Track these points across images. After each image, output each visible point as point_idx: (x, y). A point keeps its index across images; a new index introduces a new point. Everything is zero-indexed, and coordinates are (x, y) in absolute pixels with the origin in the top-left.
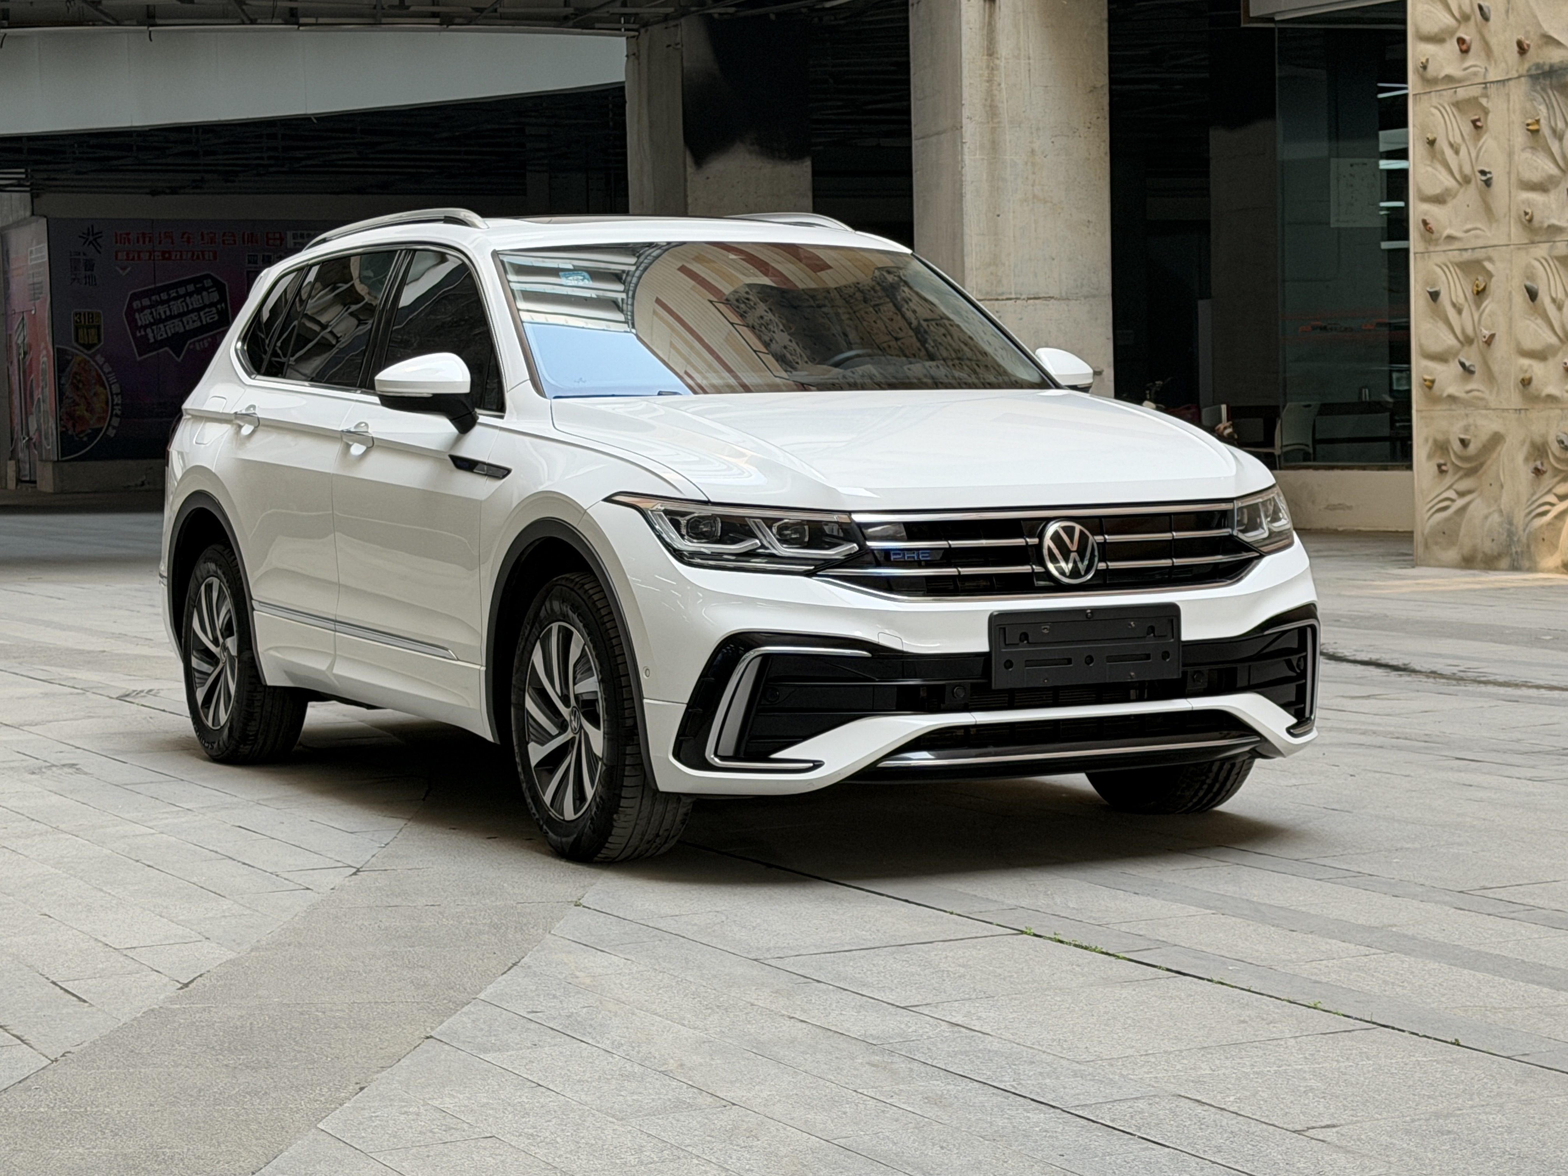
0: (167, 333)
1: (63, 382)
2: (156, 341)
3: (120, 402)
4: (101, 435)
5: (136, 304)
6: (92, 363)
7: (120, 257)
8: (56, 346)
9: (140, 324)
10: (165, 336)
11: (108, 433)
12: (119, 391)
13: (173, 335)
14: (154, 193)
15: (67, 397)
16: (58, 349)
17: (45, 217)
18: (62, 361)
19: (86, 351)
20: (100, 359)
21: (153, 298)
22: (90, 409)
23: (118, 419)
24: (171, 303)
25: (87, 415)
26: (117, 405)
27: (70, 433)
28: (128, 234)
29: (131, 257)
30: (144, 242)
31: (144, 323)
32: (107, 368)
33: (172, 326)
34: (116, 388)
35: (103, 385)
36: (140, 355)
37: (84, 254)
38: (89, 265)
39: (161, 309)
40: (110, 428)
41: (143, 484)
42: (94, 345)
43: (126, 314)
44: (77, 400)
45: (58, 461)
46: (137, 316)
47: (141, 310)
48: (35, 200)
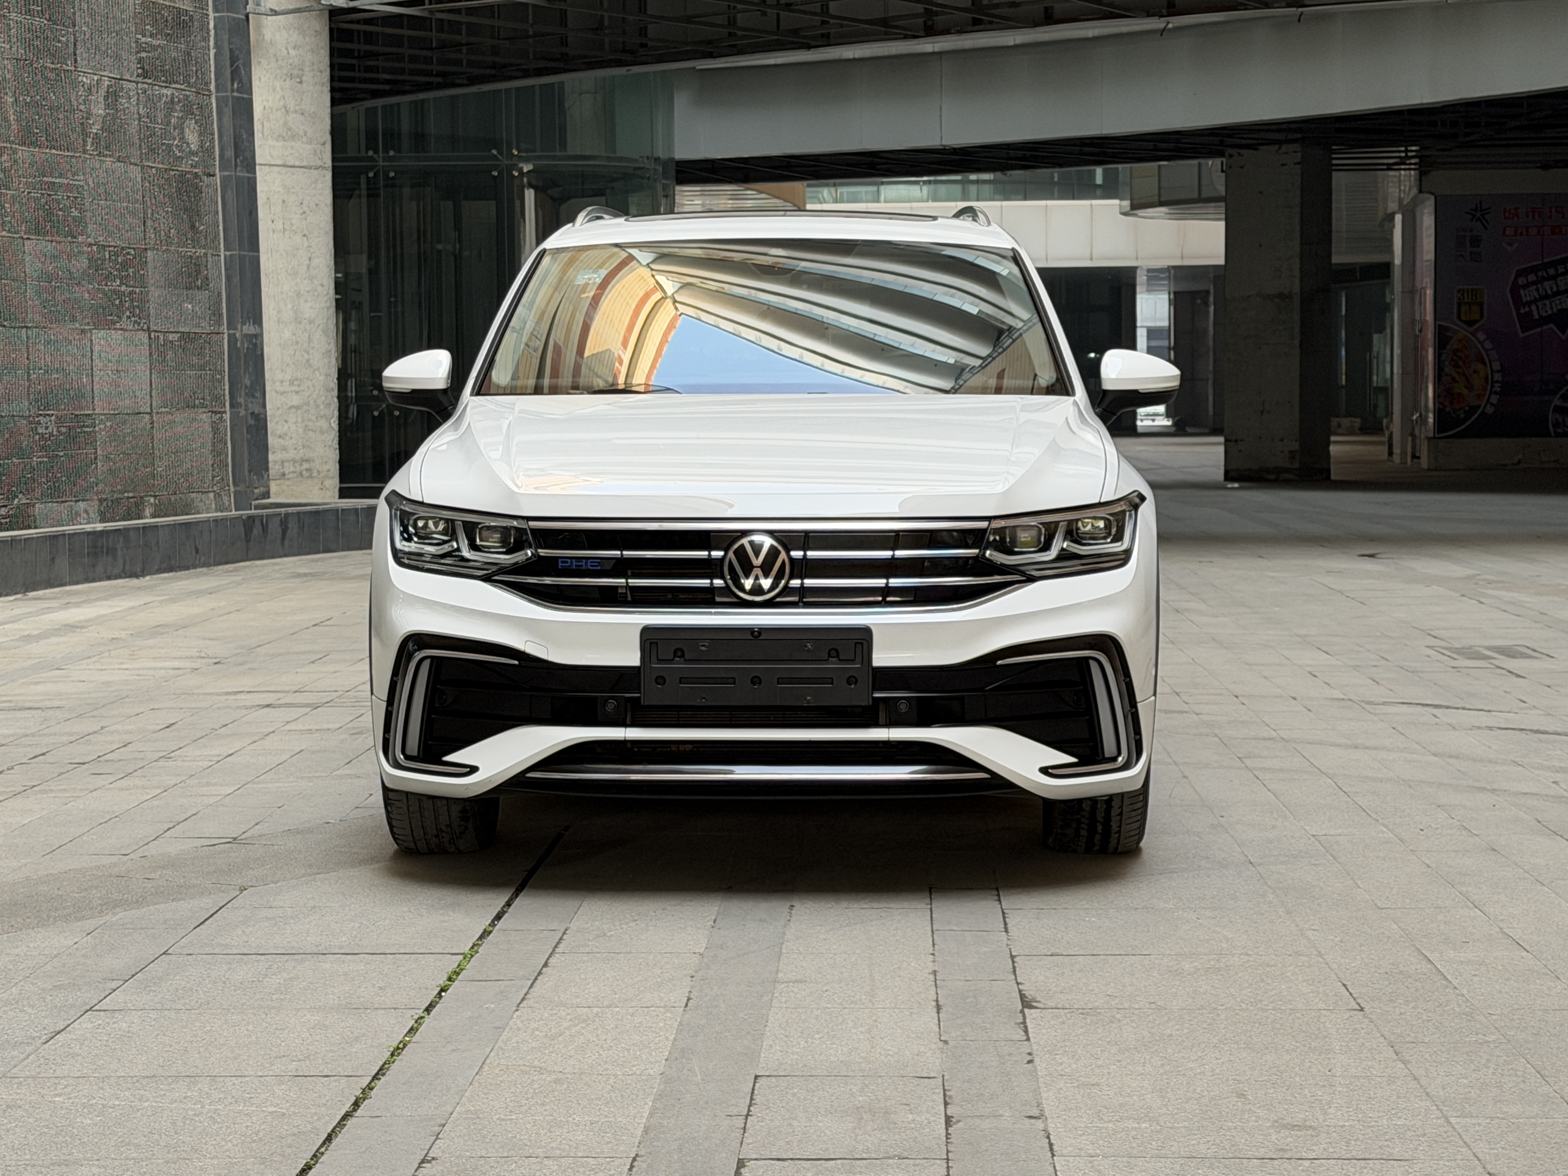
0: (1552, 308)
1: (1444, 357)
2: (1541, 316)
3: (1500, 379)
4: (1478, 413)
5: (1521, 281)
6: (1473, 339)
7: (1508, 232)
8: (1438, 323)
9: (1524, 300)
10: (1550, 312)
11: (1486, 411)
12: (1499, 368)
13: (1559, 310)
14: (1545, 167)
15: (1446, 375)
16: (1440, 326)
17: (1432, 194)
18: (1442, 338)
19: (1466, 327)
20: (1481, 336)
21: (1540, 274)
22: (1470, 387)
23: (1498, 396)
24: (1559, 278)
25: (1466, 392)
26: (1497, 382)
27: (1447, 409)
28: (1517, 209)
29: (1519, 231)
30: (1533, 217)
31: (1529, 299)
32: (1488, 345)
33: (1558, 302)
34: (1496, 366)
35: (1485, 364)
36: (1523, 332)
37: (1471, 231)
38: (1476, 241)
39: (1547, 284)
40: (1488, 406)
41: (1519, 462)
42: (1476, 322)
43: (1510, 292)
44: (1457, 378)
45: (1434, 438)
46: (1522, 292)
47: (1526, 286)
48: (1423, 178)
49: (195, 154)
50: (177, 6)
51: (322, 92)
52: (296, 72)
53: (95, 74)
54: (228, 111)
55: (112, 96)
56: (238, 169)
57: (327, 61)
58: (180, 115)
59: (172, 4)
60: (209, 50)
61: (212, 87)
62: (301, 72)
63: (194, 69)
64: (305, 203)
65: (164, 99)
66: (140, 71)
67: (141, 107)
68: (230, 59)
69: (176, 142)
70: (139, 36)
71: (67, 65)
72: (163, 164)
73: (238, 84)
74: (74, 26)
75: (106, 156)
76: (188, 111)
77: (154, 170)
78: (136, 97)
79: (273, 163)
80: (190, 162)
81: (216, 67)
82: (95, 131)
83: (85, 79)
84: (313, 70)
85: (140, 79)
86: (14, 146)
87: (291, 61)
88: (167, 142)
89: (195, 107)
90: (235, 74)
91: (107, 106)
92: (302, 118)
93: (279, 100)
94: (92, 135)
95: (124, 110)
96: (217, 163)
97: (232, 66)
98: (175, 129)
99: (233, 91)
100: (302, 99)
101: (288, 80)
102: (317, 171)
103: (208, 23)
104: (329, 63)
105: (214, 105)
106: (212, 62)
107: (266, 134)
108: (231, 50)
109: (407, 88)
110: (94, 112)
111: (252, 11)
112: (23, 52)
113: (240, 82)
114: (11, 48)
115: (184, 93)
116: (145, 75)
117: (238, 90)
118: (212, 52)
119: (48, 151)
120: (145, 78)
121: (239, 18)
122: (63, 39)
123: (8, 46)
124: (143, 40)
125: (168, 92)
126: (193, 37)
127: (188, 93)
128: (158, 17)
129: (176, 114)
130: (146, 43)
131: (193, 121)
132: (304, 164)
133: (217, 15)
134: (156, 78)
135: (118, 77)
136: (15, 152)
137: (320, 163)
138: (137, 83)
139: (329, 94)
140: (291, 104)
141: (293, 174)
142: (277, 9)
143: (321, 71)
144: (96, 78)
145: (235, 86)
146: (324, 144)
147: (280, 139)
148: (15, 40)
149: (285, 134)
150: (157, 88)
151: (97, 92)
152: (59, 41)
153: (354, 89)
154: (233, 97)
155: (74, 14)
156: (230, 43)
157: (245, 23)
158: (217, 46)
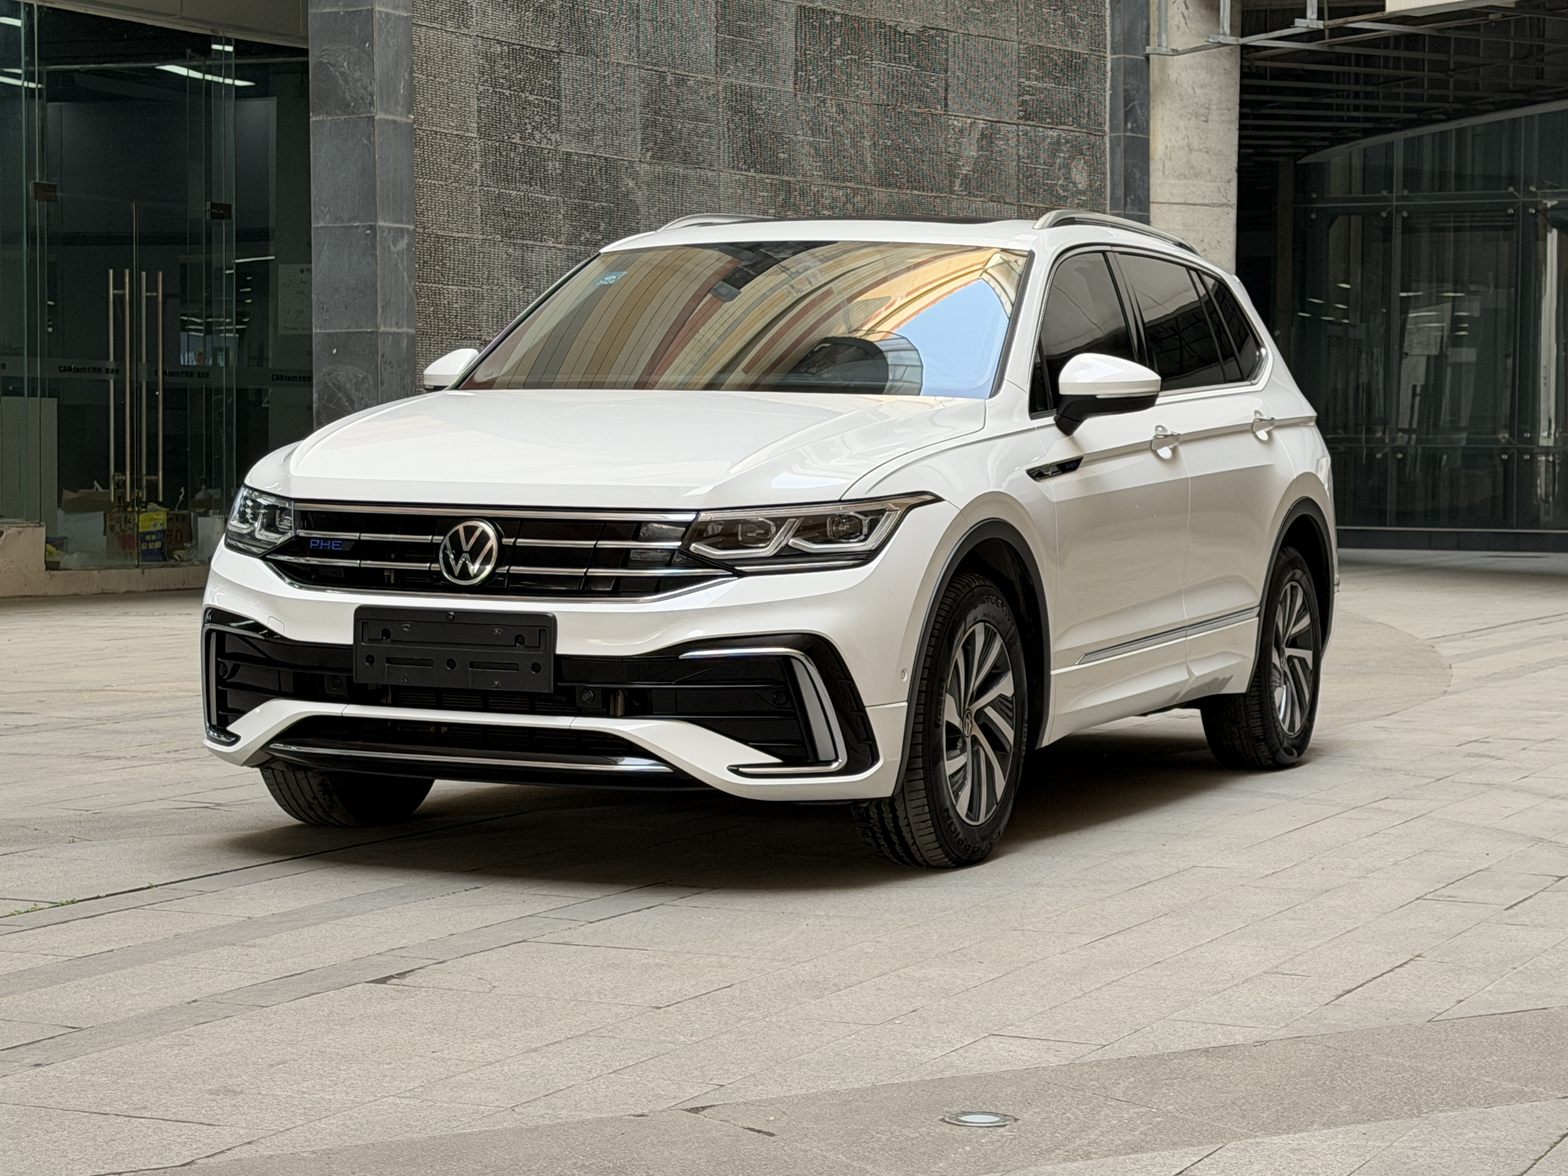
49: (1083, 193)
50: (1069, 49)
51: (1229, 130)
52: (1202, 111)
53: (969, 118)
54: (1120, 150)
55: (987, 138)
56: (1128, 207)
57: (1236, 99)
58: (1067, 156)
59: (1064, 48)
60: (1105, 91)
61: (1107, 128)
62: (1207, 111)
63: (1086, 110)
64: (1206, 240)
65: (1049, 140)
66: (1021, 114)
67: (1021, 148)
68: (1125, 97)
69: (1060, 182)
70: (1023, 80)
71: (936, 109)
72: (1043, 203)
73: (1132, 124)
74: (946, 72)
75: (976, 196)
76: (1077, 150)
77: (1032, 209)
78: (1015, 139)
79: (1172, 201)
80: (1077, 201)
81: (1111, 108)
82: (964, 172)
83: (956, 123)
84: (1221, 109)
85: (1021, 122)
86: (869, 187)
87: (1196, 100)
88: (1049, 182)
89: (1085, 147)
90: (1129, 114)
91: (981, 148)
92: (1206, 156)
93: (1183, 139)
94: (961, 177)
95: (1001, 152)
96: (1108, 202)
97: (1125, 107)
98: (1060, 169)
99: (1125, 131)
100: (1207, 138)
101: (1194, 118)
102: (1221, 208)
103: (1105, 65)
104: (1238, 102)
105: (1108, 145)
106: (1108, 103)
107: (1166, 173)
108: (1125, 91)
109: (1392, 125)
110: (966, 153)
111: (1152, 52)
112: (885, 97)
113: (1135, 121)
114: (871, 94)
115: (1072, 134)
116: (1027, 117)
117: (1132, 130)
118: (1108, 93)
119: (908, 191)
120: (1027, 120)
121: (1137, 59)
122: (934, 85)
123: (869, 93)
124: (1027, 83)
125: (1055, 134)
126: (1087, 80)
127: (1077, 134)
128: (1046, 60)
129: (1062, 155)
130: (1030, 86)
131: (1082, 161)
132: (1207, 202)
133: (1114, 56)
134: (1042, 120)
135: (996, 119)
136: (870, 193)
137: (1224, 200)
138: (1018, 125)
139: (1237, 132)
140: (1195, 142)
141: (1194, 212)
142: (1180, 49)
143: (1229, 110)
144: (969, 121)
145: (1129, 126)
146: (1229, 182)
147: (1182, 177)
148: (877, 86)
149: (1187, 173)
150: (1041, 129)
151: (969, 135)
152: (928, 87)
153: (1345, 128)
154: (1125, 137)
155: (947, 60)
156: (1125, 84)
157: (1145, 64)
158: (1113, 87)
